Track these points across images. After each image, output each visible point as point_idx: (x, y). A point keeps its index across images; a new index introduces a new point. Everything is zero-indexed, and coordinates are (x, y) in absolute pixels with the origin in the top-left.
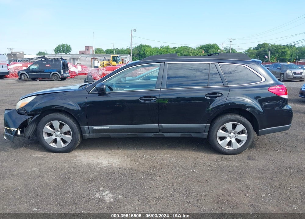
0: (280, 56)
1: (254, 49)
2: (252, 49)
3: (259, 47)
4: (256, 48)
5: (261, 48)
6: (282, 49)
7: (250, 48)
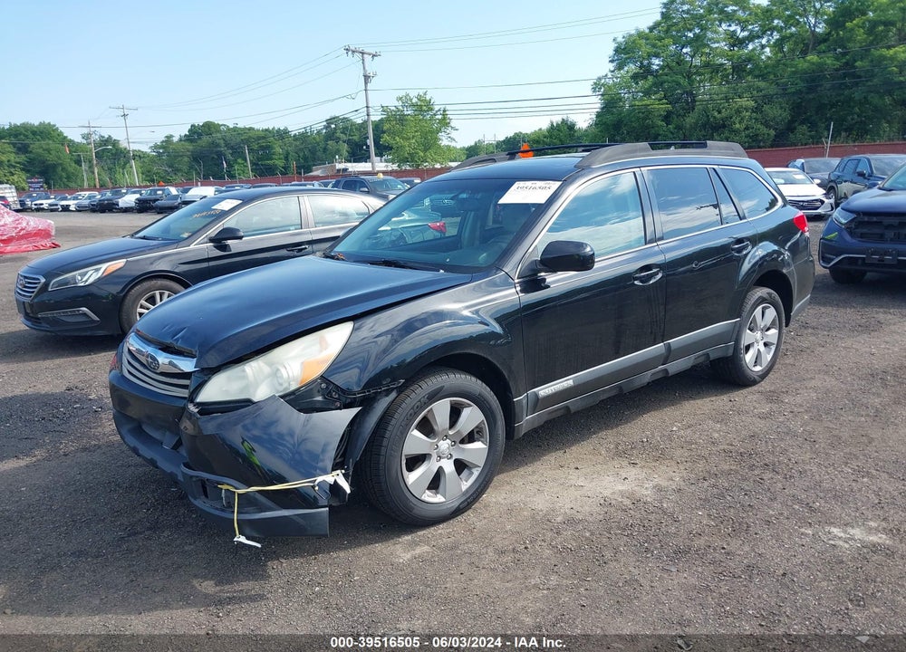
0: (259, 159)
1: (181, 140)
2: (176, 139)
3: (196, 133)
4: (185, 135)
5: (200, 135)
6: (259, 138)
7: (169, 137)
